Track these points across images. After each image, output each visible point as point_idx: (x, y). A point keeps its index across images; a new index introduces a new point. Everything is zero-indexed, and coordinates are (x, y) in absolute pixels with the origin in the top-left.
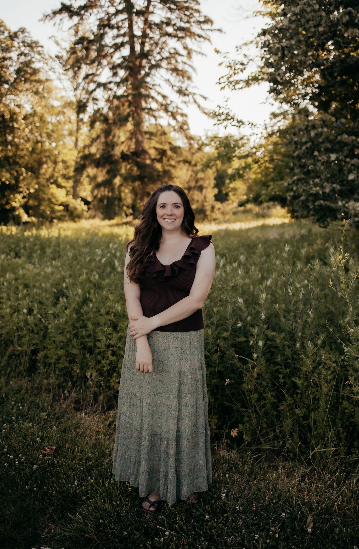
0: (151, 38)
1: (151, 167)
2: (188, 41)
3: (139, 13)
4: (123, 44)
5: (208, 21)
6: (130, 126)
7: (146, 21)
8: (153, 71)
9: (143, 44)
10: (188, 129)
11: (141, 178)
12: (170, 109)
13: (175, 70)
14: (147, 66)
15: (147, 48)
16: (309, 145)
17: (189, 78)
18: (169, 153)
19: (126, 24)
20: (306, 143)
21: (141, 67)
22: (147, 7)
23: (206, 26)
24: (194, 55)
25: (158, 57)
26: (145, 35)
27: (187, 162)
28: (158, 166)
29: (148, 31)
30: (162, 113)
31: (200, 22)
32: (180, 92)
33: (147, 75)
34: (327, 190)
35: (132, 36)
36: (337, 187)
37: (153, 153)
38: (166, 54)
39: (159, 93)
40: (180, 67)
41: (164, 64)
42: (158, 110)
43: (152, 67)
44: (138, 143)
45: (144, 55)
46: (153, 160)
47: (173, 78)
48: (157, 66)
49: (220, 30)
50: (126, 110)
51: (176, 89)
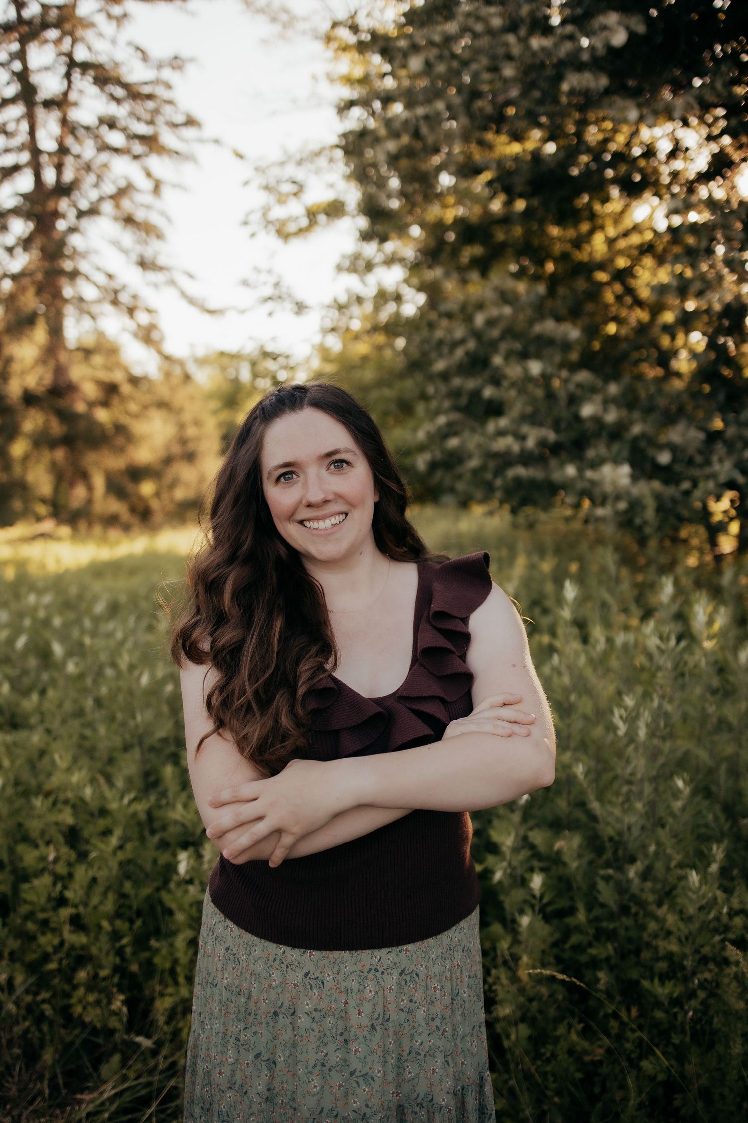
0: (78, 157)
1: (88, 418)
2: (155, 162)
3: (48, 104)
4: (16, 168)
5: (190, 122)
6: (40, 334)
7: (64, 122)
8: (85, 223)
9: (59, 167)
10: (162, 339)
11: (68, 441)
12: (124, 298)
13: (129, 220)
14: (72, 214)
15: (68, 176)
16: (471, 345)
17: (159, 236)
18: (126, 389)
19: (25, 126)
20: (462, 342)
21: (57, 214)
22: (66, 94)
23: (189, 133)
24: (165, 191)
25: (94, 195)
26: (63, 150)
27: (163, 405)
28: (102, 415)
29: (69, 141)
30: (108, 308)
31: (174, 126)
32: (144, 264)
33: (72, 230)
34: (530, 443)
35: (36, 152)
36: (551, 436)
37: (90, 390)
38: (109, 188)
39: (98, 269)
40: (140, 215)
41: (107, 207)
42: (99, 302)
43: (81, 214)
44: (60, 370)
45: (64, 190)
46: (91, 405)
47: (127, 237)
48: (93, 211)
49: (217, 141)
50: (31, 301)
51: (134, 257)
